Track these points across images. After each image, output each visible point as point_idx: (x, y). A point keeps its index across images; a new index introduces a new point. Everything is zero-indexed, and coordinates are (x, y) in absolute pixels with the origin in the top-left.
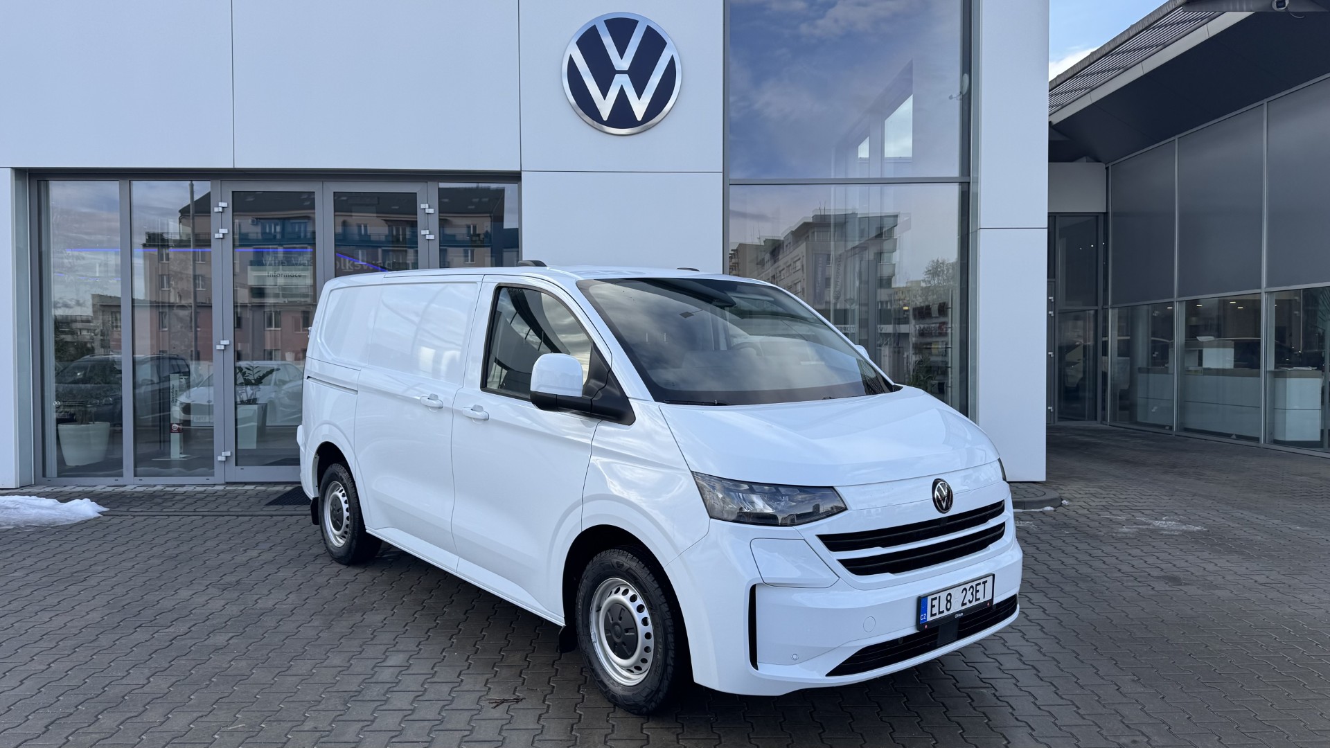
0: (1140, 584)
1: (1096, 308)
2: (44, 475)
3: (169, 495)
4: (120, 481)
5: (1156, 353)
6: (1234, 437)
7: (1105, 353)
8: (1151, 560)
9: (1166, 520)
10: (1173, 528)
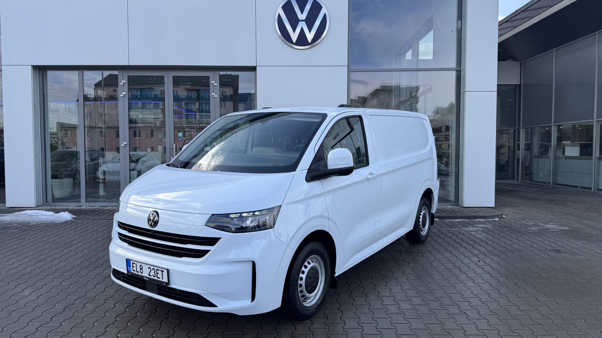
0: (543, 253)
1: (515, 128)
2: (47, 202)
3: (101, 210)
4: (80, 204)
5: (542, 149)
6: (579, 187)
7: (519, 149)
8: (546, 242)
9: (551, 225)
10: (555, 228)
